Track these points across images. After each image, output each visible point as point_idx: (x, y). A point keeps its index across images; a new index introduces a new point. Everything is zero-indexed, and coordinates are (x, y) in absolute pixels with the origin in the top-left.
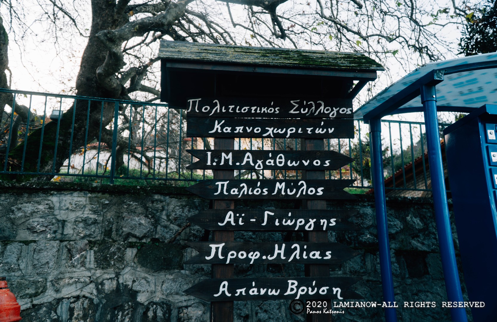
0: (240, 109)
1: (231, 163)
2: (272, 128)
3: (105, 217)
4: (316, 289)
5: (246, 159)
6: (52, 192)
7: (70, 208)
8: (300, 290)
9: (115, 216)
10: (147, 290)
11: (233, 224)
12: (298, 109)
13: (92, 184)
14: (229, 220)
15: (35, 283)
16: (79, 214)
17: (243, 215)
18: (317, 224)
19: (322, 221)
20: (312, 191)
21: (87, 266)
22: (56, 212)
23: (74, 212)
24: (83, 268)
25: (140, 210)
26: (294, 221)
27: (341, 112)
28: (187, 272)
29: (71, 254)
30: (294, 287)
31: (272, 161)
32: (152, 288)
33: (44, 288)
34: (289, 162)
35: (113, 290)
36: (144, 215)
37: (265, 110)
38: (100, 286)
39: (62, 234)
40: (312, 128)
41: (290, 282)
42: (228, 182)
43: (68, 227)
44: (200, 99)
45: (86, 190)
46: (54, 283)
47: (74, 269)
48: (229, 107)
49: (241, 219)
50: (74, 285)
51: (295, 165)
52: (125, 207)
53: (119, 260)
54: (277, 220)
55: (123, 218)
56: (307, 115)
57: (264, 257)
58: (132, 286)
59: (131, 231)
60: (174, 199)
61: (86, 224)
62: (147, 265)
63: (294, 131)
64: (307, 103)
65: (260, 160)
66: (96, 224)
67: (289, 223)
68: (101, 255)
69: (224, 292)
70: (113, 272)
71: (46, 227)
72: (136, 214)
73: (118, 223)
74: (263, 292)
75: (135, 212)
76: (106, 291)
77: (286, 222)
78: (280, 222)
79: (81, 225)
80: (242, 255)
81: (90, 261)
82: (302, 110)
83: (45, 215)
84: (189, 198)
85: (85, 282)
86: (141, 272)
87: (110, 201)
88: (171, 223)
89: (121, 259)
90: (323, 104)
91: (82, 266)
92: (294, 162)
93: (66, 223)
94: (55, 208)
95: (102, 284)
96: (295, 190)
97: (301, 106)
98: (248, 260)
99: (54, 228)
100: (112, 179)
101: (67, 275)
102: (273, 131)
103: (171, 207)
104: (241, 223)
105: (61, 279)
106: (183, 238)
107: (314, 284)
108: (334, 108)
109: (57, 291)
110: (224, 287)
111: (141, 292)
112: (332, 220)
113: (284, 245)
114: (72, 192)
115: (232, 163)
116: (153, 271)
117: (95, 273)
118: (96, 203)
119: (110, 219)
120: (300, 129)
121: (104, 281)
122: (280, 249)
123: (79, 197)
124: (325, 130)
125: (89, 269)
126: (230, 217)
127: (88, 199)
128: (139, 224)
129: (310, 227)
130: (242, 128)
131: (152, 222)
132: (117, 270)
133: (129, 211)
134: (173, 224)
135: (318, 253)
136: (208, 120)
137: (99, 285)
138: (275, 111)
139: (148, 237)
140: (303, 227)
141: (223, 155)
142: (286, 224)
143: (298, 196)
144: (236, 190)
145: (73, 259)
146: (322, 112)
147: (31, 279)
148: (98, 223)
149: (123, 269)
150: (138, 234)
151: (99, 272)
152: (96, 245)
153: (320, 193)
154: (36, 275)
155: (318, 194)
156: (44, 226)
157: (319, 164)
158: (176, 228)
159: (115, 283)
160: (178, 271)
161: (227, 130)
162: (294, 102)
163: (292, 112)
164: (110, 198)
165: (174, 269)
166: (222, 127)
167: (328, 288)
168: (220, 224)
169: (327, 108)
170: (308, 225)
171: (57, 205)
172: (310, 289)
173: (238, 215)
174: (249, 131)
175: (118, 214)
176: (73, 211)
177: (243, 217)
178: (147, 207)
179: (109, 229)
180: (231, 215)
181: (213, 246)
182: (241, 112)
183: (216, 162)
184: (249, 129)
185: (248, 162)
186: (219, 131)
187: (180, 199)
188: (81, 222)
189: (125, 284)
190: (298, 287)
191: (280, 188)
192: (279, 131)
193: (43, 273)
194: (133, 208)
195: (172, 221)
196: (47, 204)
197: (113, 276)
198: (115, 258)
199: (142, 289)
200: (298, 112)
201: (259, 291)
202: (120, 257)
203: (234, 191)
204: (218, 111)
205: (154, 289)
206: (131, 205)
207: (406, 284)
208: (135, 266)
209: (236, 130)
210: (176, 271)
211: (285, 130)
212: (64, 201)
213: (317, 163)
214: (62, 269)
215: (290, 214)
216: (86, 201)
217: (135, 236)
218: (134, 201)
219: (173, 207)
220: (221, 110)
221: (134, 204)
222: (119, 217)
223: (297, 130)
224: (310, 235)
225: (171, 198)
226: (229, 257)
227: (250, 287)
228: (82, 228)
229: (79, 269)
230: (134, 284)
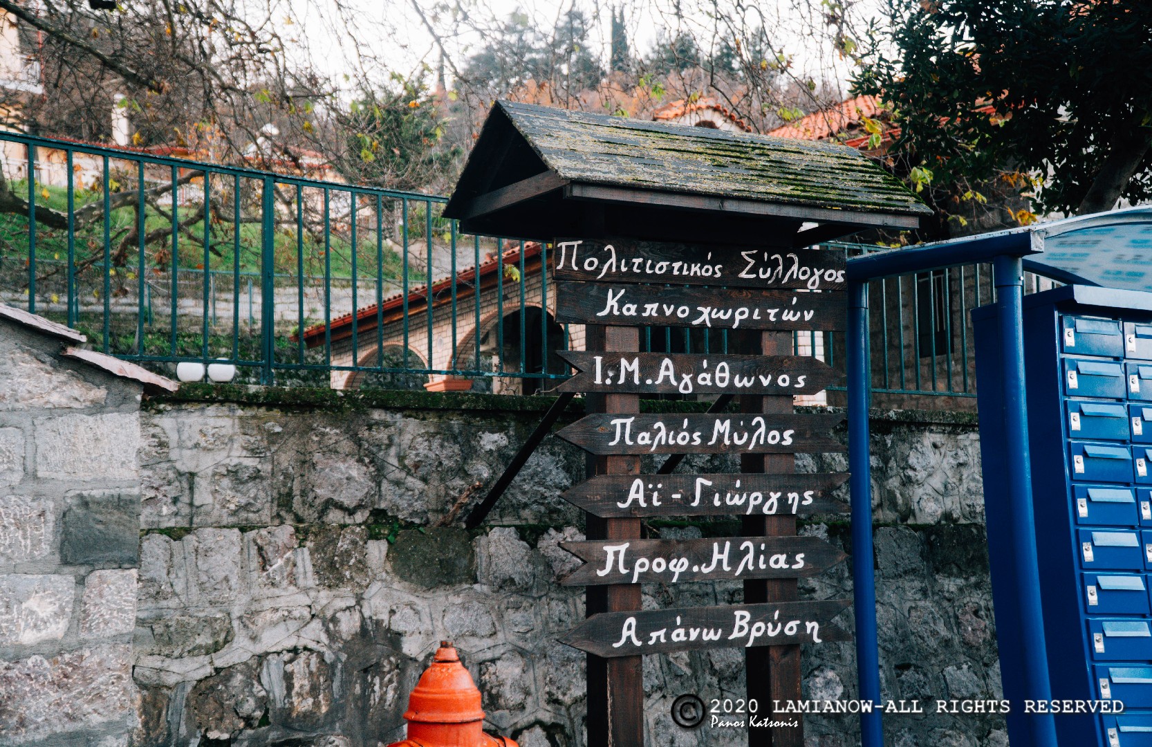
0: (652, 267)
1: (637, 381)
2: (709, 309)
3: (276, 463)
4: (779, 625)
5: (662, 373)
6: (162, 406)
7: (203, 444)
8: (754, 629)
9: (297, 462)
10: (418, 628)
11: (643, 505)
12: (754, 270)
13: (247, 389)
14: (636, 496)
15: (209, 621)
16: (221, 457)
17: (660, 486)
18: (783, 501)
19: (790, 496)
20: (774, 438)
21: (301, 582)
22: (174, 455)
23: (211, 454)
24: (292, 588)
25: (346, 445)
26: (745, 496)
27: (826, 278)
28: (485, 588)
29: (263, 558)
30: (744, 623)
31: (708, 376)
32: (426, 625)
33: (228, 632)
34: (737, 378)
35: (356, 634)
36: (357, 457)
37: (697, 268)
38: (331, 626)
39: (191, 504)
40: (777, 310)
41: (738, 613)
42: (633, 418)
43: (201, 489)
44: (580, 242)
45: (233, 402)
46: (247, 622)
47: (276, 591)
48: (634, 260)
49: (656, 494)
50: (282, 625)
51: (748, 385)
52: (315, 439)
53: (358, 569)
54: (717, 496)
55: (314, 465)
56: (770, 282)
57: (696, 569)
58: (390, 623)
59: (331, 495)
60: (412, 419)
61: (236, 479)
62: (411, 575)
63: (746, 316)
64: (769, 257)
65: (688, 374)
66: (258, 480)
67: (738, 501)
68: (323, 558)
69: (629, 638)
70: (351, 594)
71: (157, 489)
72: (340, 456)
73: (302, 476)
74: (694, 635)
75: (336, 452)
76: (344, 636)
77: (731, 499)
78: (722, 499)
79: (226, 482)
80: (659, 565)
81: (305, 573)
82: (761, 270)
83: (151, 462)
84: (440, 417)
85: (301, 618)
86: (401, 592)
87: (284, 426)
88: (409, 473)
89: (362, 566)
90: (796, 259)
91: (291, 583)
92: (746, 379)
93: (197, 479)
94: (171, 445)
95: (334, 620)
96: (746, 435)
97: (760, 263)
98: (668, 574)
99: (172, 491)
100: (270, 369)
101: (267, 604)
102: (710, 314)
103: (407, 438)
104: (656, 503)
105: (258, 612)
106: (434, 507)
107: (776, 616)
108: (815, 270)
109: (254, 638)
110: (629, 628)
111: (408, 634)
112: (807, 494)
113: (728, 544)
114: (203, 405)
115: (640, 379)
116: (424, 588)
117: (317, 597)
118: (255, 432)
119: (287, 469)
120: (757, 311)
121: (338, 615)
122: (721, 551)
123: (219, 417)
124: (799, 314)
125: (306, 590)
126: (637, 492)
127: (237, 421)
128: (348, 479)
129: (770, 509)
130: (656, 306)
131: (370, 473)
132: (357, 590)
133: (325, 449)
134: (412, 475)
135: (783, 558)
136: (595, 287)
137: (330, 622)
138: (714, 272)
139: (364, 507)
140: (758, 508)
141: (624, 362)
142: (732, 503)
143: (751, 448)
144: (647, 435)
145: (270, 570)
146: (795, 277)
147: (201, 615)
148: (262, 478)
149: (367, 587)
150: (346, 503)
151: (324, 596)
152: (311, 537)
153: (788, 441)
154: (208, 605)
155: (784, 443)
156: (153, 487)
157: (787, 384)
158: (419, 485)
159: (357, 616)
160: (468, 586)
161: (629, 309)
162: (747, 255)
163: (743, 275)
164: (283, 420)
165: (460, 582)
166: (621, 303)
167: (798, 622)
168: (620, 505)
169: (804, 268)
170: (768, 504)
171: (173, 438)
172: (770, 625)
173: (650, 486)
174: (668, 313)
175: (302, 458)
176: (209, 450)
177: (659, 491)
178: (360, 439)
179: (287, 490)
180: (638, 486)
181: (610, 549)
182: (654, 273)
183: (611, 378)
184: (669, 308)
185: (667, 379)
186: (616, 312)
187: (424, 419)
188: (224, 475)
189: (374, 618)
190: (751, 624)
191: (722, 431)
192: (721, 314)
193: (221, 600)
194: (331, 442)
195: (410, 470)
196: (154, 436)
197: (352, 602)
198: (351, 563)
199: (409, 628)
200: (754, 276)
201: (687, 634)
202: (360, 562)
203: (643, 438)
204: (614, 270)
205: (431, 628)
206: (327, 434)
207: (845, 591)
208: (389, 579)
209: (645, 310)
210: (465, 586)
211: (730, 311)
212: (186, 428)
213: (783, 381)
214: (255, 591)
215: (738, 484)
216: (233, 425)
217: (340, 507)
218: (333, 426)
219: (411, 437)
220: (618, 267)
221: (331, 432)
222: (305, 463)
223: (751, 313)
224: (768, 522)
225: (406, 416)
226: (638, 570)
227: (672, 627)
228: (231, 489)
229: (285, 589)
230: (393, 617)
